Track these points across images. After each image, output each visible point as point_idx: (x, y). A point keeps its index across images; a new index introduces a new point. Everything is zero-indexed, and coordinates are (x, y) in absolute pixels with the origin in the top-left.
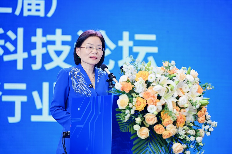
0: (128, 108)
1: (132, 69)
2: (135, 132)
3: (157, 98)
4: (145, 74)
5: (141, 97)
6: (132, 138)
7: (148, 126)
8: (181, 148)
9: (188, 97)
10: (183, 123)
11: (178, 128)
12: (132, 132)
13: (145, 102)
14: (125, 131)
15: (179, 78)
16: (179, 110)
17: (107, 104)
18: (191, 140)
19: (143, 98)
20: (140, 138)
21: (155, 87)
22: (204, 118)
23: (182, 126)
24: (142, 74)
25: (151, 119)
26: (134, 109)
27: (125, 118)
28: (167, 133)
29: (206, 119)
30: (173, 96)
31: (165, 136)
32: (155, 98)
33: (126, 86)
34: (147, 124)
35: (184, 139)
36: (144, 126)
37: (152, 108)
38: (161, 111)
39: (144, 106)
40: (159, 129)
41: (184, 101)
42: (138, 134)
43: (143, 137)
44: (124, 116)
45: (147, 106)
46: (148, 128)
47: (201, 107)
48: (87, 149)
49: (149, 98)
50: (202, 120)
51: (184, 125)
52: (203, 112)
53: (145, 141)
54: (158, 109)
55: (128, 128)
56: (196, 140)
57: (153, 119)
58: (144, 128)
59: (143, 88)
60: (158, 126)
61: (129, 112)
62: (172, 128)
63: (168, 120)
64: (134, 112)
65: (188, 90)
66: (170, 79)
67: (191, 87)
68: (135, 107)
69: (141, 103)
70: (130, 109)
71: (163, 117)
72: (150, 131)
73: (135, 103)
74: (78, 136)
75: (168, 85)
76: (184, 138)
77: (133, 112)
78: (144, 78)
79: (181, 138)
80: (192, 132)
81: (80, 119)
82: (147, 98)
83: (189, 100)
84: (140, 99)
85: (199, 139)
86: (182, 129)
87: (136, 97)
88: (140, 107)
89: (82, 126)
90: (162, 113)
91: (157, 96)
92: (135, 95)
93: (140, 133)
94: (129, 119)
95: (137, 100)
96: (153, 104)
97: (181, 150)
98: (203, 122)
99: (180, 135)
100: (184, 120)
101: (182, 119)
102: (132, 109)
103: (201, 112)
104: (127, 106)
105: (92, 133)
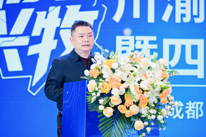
0: (95, 91)
1: (101, 58)
2: (101, 112)
3: (120, 82)
4: (112, 62)
5: (107, 82)
6: (99, 116)
7: (113, 106)
8: (142, 125)
9: (150, 82)
10: (145, 104)
11: (140, 108)
12: (99, 112)
13: (110, 86)
14: (93, 111)
15: (142, 65)
16: (142, 93)
17: (83, 88)
18: (152, 119)
19: (108, 82)
20: (106, 117)
21: (118, 73)
22: (165, 99)
23: (145, 106)
24: (108, 62)
25: (115, 100)
26: (100, 91)
27: (91, 99)
28: (128, 112)
29: (168, 100)
30: (135, 81)
31: (127, 114)
32: (118, 83)
33: (94, 72)
34: (112, 104)
35: (146, 118)
36: (109, 106)
37: (115, 91)
38: (124, 94)
39: (109, 89)
40: (122, 109)
41: (144, 84)
42: (104, 113)
43: (108, 116)
44: (91, 98)
45: (112, 89)
46: (113, 108)
47: (163, 90)
48: (72, 126)
49: (113, 82)
50: (164, 101)
51: (146, 105)
52: (164, 94)
53: (111, 119)
54: (122, 92)
55: (96, 108)
56: (157, 118)
57: (117, 100)
58: (108, 108)
59: (108, 74)
60: (121, 106)
61: (95, 95)
62: (134, 108)
63: (129, 101)
64: (100, 95)
65: (151, 75)
66: (134, 66)
67: (154, 73)
68: (101, 90)
69: (106, 86)
70: (96, 92)
71: (126, 99)
72: (114, 110)
73: (100, 87)
74: (67, 115)
75: (132, 71)
76: (145, 116)
77: (98, 95)
78: (110, 65)
79: (143, 116)
80: (153, 111)
81: (68, 101)
82: (112, 82)
83: (151, 84)
84: (105, 83)
85: (160, 118)
86: (144, 109)
87: (102, 82)
88: (106, 91)
89: (69, 107)
90: (125, 95)
91: (121, 81)
92: (101, 80)
93: (105, 112)
94: (95, 100)
95: (103, 84)
96: (117, 88)
97: (141, 127)
98: (165, 102)
99: (142, 114)
100: (145, 101)
101: (144, 100)
102: (98, 92)
103: (162, 94)
104: (94, 89)
105: (74, 113)
